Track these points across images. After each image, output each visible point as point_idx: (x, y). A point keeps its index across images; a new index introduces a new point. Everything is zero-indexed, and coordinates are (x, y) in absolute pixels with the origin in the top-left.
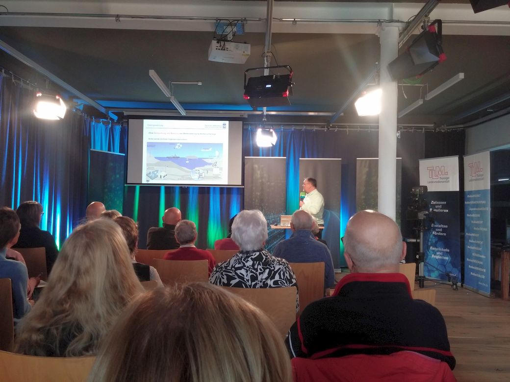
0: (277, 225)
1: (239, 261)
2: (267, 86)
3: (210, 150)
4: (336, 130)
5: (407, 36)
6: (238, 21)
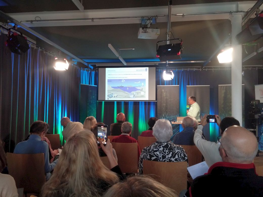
0: (175, 122)
1: (156, 147)
2: (169, 50)
3: (139, 82)
4: (206, 70)
5: (247, 19)
6: (153, 17)
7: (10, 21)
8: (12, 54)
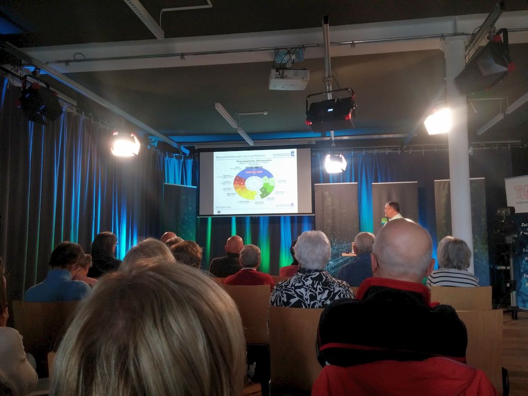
0: (348, 253)
1: (299, 280)
2: (329, 110)
4: (410, 153)
5: (474, 49)
6: (296, 48)
7: (26, 63)
8: (30, 125)
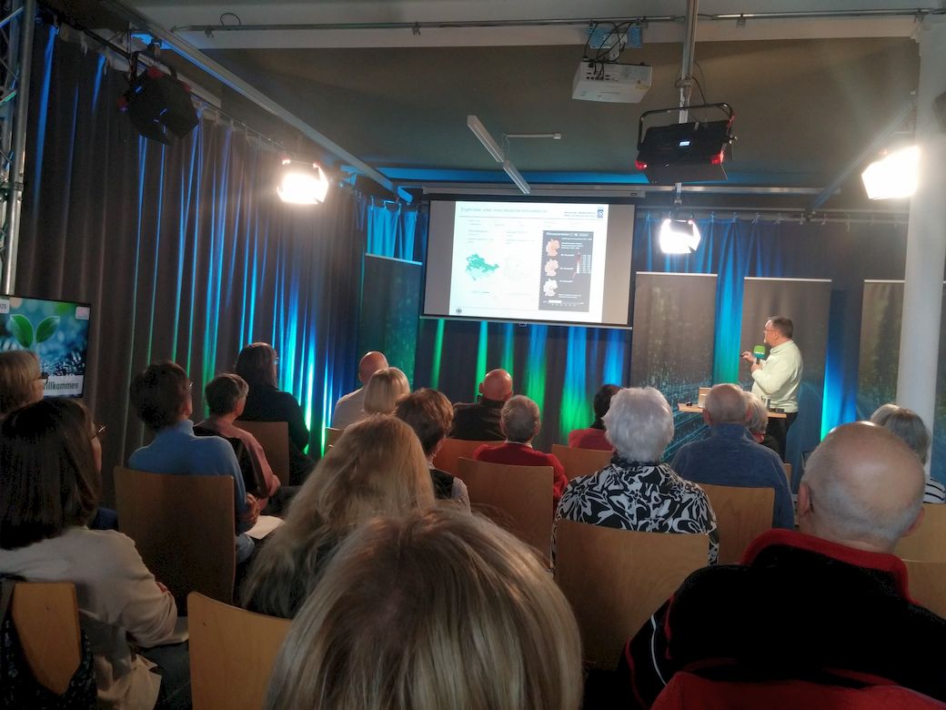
0: (691, 405)
1: (616, 480)
2: (682, 144)
4: (824, 222)
6: (631, 22)
7: (136, 27)
8: (141, 141)
